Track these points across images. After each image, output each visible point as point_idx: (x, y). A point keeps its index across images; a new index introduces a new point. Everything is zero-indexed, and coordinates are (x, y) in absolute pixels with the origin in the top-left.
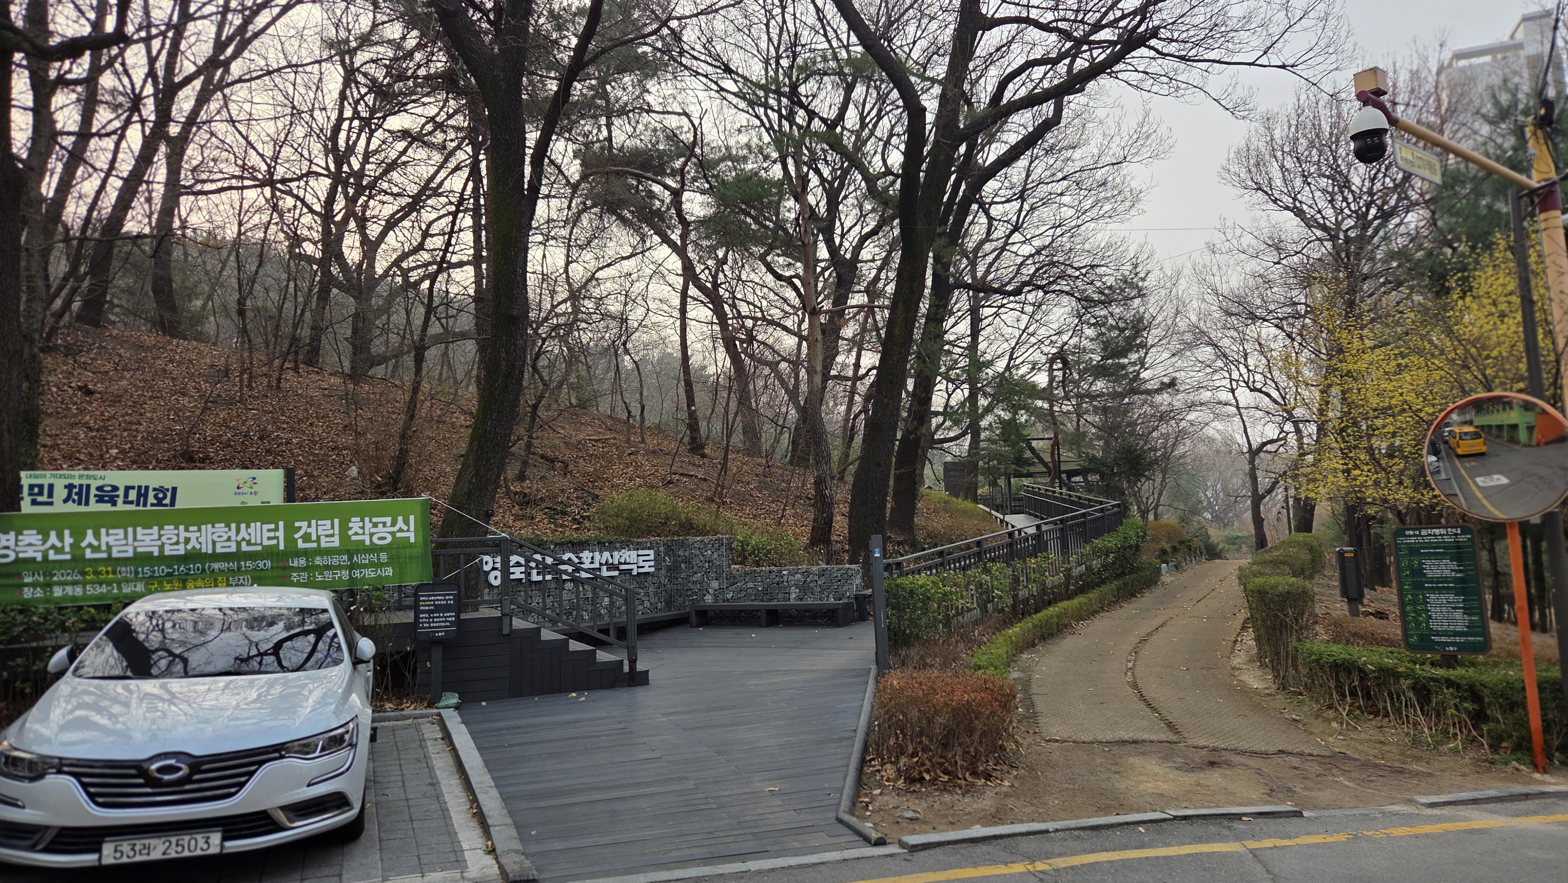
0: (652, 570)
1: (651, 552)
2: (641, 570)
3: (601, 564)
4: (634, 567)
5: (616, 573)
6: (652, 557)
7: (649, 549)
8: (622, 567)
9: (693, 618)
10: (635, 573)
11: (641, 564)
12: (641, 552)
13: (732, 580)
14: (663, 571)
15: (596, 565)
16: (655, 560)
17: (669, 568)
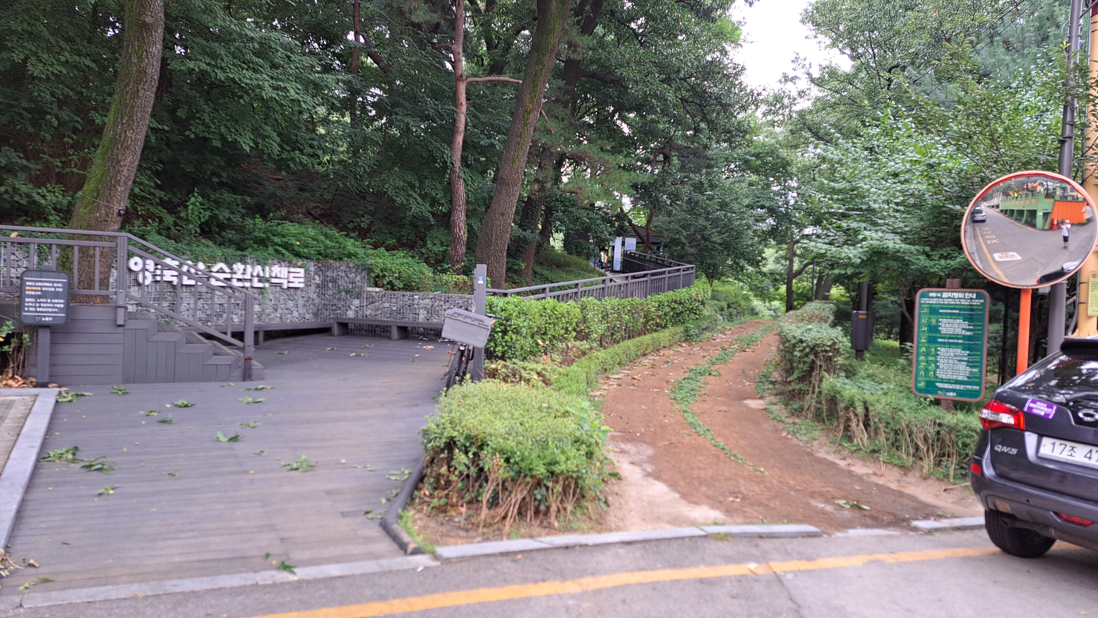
0: (302, 285)
1: (302, 270)
2: (291, 285)
3: (252, 276)
4: (285, 282)
5: (267, 285)
6: (302, 274)
7: (300, 267)
8: (274, 281)
9: (336, 329)
10: (285, 286)
11: (291, 280)
12: (292, 270)
13: (371, 299)
14: (313, 288)
15: (248, 276)
16: (305, 277)
17: (318, 286)
